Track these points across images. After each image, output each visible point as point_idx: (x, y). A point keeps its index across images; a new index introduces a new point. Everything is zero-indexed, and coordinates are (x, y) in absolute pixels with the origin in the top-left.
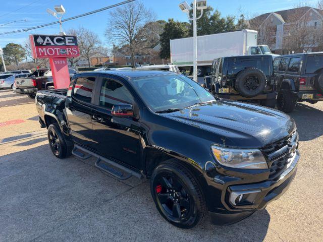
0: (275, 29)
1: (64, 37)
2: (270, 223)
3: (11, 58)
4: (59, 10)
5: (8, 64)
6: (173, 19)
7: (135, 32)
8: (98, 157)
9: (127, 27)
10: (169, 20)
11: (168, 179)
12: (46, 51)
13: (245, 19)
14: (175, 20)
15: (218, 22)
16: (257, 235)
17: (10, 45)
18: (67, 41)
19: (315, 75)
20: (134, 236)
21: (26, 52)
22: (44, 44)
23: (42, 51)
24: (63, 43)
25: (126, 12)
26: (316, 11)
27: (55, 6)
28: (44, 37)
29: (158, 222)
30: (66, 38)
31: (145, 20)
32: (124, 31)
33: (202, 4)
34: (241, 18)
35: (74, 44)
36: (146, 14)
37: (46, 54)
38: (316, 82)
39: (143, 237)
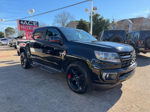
0: (128, 26)
1: (33, 22)
2: (122, 94)
3: (9, 34)
4: (32, 11)
5: (7, 36)
6: (82, 19)
7: (65, 25)
8: (42, 65)
9: (62, 22)
10: (81, 20)
11: (74, 71)
12: (24, 27)
13: (115, 21)
14: (83, 20)
15: (102, 21)
16: (116, 98)
17: (9, 28)
18: (34, 24)
19: (145, 40)
20: (56, 96)
21: (16, 31)
22: (24, 24)
23: (22, 27)
24: (32, 25)
25: (62, 16)
26: (146, 19)
27: (30, 9)
28: (24, 21)
29: (69, 92)
30: (34, 23)
31: (70, 20)
32: (60, 24)
33: (95, 9)
34: (113, 20)
35: (37, 25)
36: (71, 17)
37: (24, 29)
38: (146, 42)
39: (61, 97)
